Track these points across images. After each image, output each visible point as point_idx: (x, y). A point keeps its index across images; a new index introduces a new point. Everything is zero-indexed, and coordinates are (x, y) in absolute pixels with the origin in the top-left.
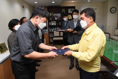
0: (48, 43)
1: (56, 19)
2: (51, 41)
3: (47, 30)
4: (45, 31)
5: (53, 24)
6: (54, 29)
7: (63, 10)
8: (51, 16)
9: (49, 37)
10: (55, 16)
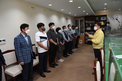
0: (84, 43)
1: (91, 25)
2: (86, 42)
3: (84, 34)
4: (82, 34)
5: (88, 29)
6: (89, 33)
7: (97, 18)
8: (87, 23)
9: (85, 39)
10: (90, 23)
